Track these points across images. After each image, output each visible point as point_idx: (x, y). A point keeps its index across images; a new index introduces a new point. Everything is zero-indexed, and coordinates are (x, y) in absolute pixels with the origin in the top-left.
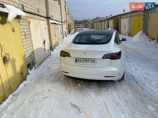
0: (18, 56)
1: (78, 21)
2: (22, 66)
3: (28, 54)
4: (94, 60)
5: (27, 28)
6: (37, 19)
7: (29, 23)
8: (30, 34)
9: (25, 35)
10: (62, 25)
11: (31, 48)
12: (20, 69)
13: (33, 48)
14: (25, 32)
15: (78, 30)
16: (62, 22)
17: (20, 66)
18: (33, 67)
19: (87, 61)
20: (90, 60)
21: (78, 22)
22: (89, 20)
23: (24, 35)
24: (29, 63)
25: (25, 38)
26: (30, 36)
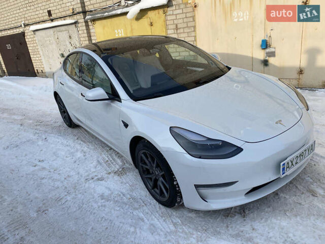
5: (186, 18)
7: (195, 7)
9: (177, 29)
14: (178, 25)
23: (174, 29)
25: (174, 33)
26: (193, 29)
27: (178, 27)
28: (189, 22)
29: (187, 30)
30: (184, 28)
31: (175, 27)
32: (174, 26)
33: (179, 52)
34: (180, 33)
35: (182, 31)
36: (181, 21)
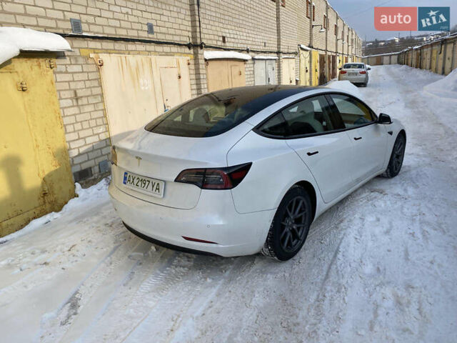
0: (34, 150)
1: (383, 41)
2: (50, 175)
3: (80, 147)
4: (158, 184)
5: (88, 80)
6: (139, 53)
7: (101, 66)
8: (102, 95)
9: (77, 98)
10: (278, 61)
11: (102, 129)
12: (42, 183)
13: (107, 131)
14: (77, 91)
15: (349, 74)
16: (278, 53)
17: (42, 175)
18: (101, 179)
19: (145, 184)
20: (151, 180)
21: (384, 45)
22: (425, 39)
23: (71, 98)
24: (83, 169)
25: (73, 106)
26: (100, 99)
27: (79, 95)
28: (94, 87)
29: (92, 100)
30: (88, 96)
31: (73, 96)
32: (71, 94)
33: (84, 138)
34: (82, 105)
35: (84, 101)
36: (81, 85)
